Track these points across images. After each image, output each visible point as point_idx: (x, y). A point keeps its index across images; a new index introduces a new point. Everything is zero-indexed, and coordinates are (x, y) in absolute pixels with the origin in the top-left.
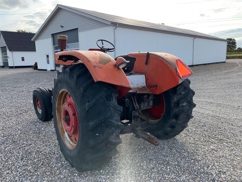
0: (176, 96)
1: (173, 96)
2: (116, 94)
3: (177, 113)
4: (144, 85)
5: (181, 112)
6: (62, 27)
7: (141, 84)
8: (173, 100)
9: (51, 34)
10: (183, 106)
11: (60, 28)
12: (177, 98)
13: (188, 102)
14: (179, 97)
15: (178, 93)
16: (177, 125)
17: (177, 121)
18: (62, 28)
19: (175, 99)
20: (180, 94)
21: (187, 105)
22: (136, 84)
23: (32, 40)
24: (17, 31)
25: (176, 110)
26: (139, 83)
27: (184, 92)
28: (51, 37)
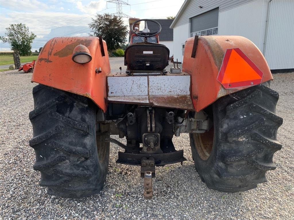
0: (227, 121)
1: (223, 120)
2: (83, 104)
3: (225, 152)
4: (185, 94)
5: (233, 152)
6: (201, 7)
7: (178, 91)
8: (222, 127)
9: (189, 18)
10: (237, 143)
11: (198, 9)
12: (228, 124)
13: (251, 138)
14: (232, 123)
15: (232, 116)
16: (225, 173)
17: (227, 168)
18: (201, 9)
19: (225, 126)
20: (236, 118)
21: (248, 143)
22: (168, 90)
23: (170, 27)
24: (167, 19)
25: (224, 147)
26: (175, 89)
27: (245, 116)
28: (189, 22)
